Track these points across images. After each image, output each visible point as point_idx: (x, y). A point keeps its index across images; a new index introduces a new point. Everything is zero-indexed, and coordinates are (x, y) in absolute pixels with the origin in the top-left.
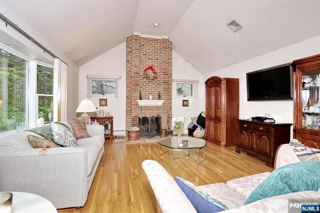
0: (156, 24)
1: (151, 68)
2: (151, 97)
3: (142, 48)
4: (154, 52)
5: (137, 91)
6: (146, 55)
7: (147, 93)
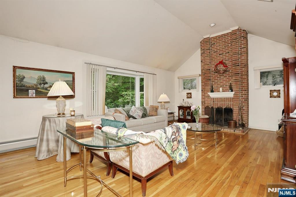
0: (212, 25)
1: (221, 63)
2: (221, 89)
3: (213, 46)
4: (225, 46)
5: (208, 85)
6: (217, 52)
7: (218, 86)
